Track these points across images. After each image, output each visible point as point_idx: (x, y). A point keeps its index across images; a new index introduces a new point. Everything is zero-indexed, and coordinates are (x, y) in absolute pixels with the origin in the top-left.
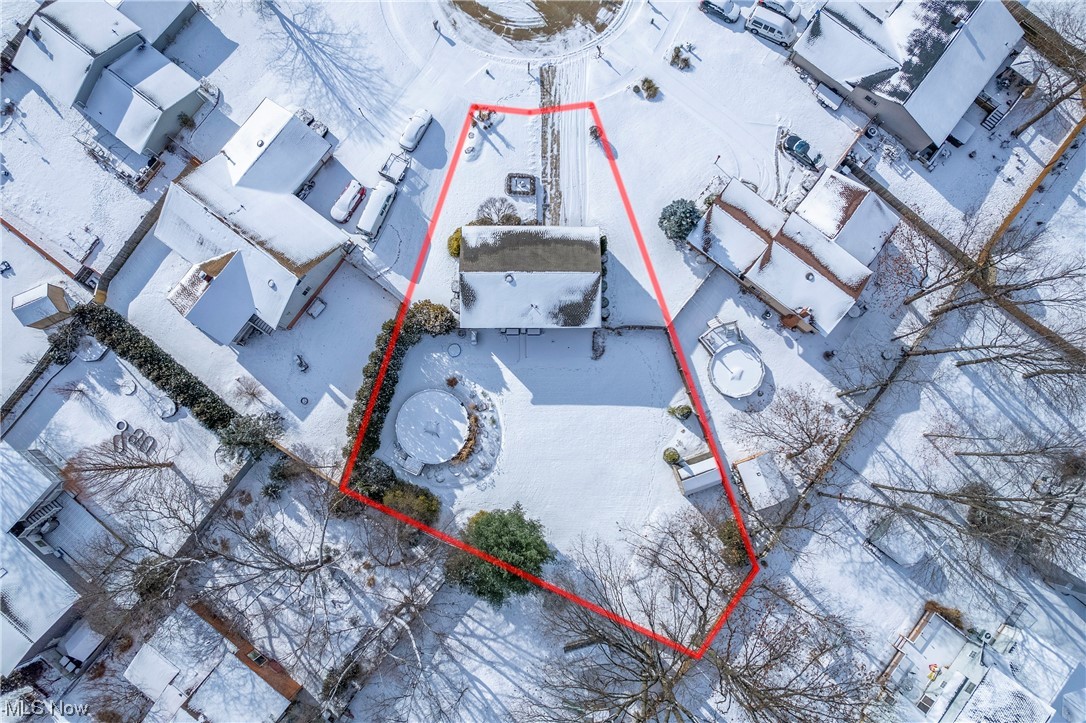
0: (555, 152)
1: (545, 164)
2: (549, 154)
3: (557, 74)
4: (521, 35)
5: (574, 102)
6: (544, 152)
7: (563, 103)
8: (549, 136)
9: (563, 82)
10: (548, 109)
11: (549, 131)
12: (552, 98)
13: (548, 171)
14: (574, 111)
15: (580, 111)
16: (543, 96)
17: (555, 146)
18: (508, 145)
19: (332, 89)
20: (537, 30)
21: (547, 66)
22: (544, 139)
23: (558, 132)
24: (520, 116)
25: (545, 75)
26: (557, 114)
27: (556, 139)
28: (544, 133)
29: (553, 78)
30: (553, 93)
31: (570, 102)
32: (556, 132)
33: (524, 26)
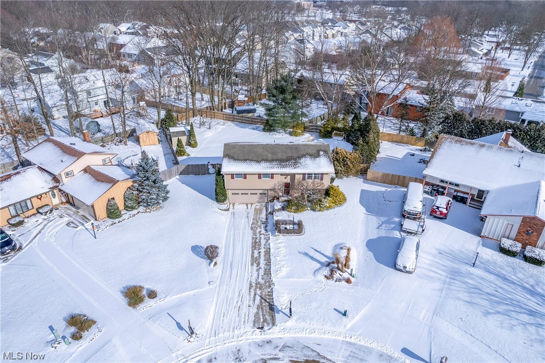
0: (256, 252)
1: (268, 244)
3: (252, 318)
6: (268, 252)
8: (263, 262)
9: (245, 309)
10: (265, 283)
11: (262, 266)
12: (258, 292)
13: (263, 241)
16: (270, 295)
17: (256, 256)
21: (266, 328)
22: (268, 260)
23: (252, 265)
26: (254, 278)
28: (268, 265)
29: (257, 313)
30: (258, 298)
32: (255, 265)
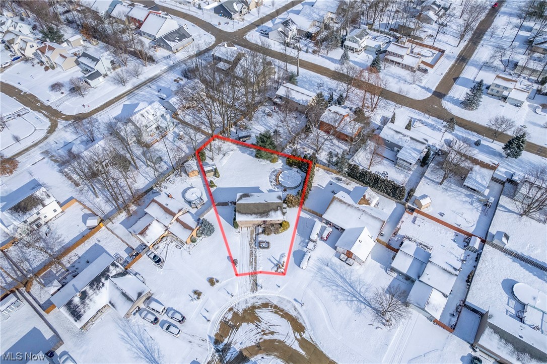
0: (251, 258)
1: (256, 254)
2: (254, 258)
3: (250, 288)
4: (266, 305)
5: (243, 276)
6: (256, 258)
7: (248, 276)
8: (254, 264)
9: (248, 285)
10: (254, 274)
11: (253, 266)
12: (252, 278)
13: (254, 252)
14: (244, 272)
15: (241, 273)
16: (256, 279)
17: (251, 260)
18: (270, 260)
19: (342, 277)
20: (259, 308)
21: (254, 292)
22: (256, 263)
24: (265, 271)
25: (255, 288)
26: (251, 271)
27: (251, 263)
28: (256, 265)
29: (252, 287)
30: (252, 280)
31: (245, 276)
32: (251, 265)
33: (264, 309)
